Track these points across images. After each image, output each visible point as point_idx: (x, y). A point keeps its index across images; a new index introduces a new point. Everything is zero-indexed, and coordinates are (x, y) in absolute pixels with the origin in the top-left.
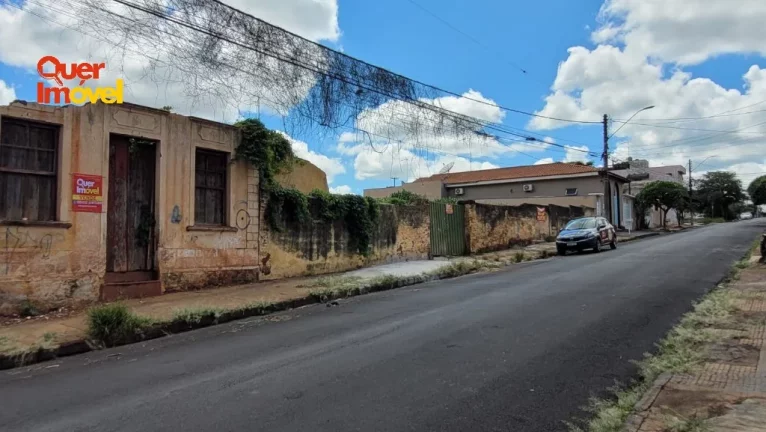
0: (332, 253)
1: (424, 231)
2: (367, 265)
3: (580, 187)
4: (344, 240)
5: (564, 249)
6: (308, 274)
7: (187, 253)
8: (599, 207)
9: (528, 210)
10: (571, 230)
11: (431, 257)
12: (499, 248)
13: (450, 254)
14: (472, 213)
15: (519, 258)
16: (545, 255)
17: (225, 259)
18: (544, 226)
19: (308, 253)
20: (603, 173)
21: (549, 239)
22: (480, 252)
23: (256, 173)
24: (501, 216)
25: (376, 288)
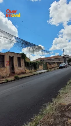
0: (32, 70)
1: (42, 66)
2: (36, 71)
3: (60, 59)
4: (33, 68)
5: (60, 68)
6: (30, 72)
7: (17, 70)
8: (63, 62)
9: (54, 63)
10: (61, 65)
11: (43, 70)
12: (51, 68)
13: (45, 69)
14: (48, 64)
15: (55, 69)
16: (58, 69)
17: (21, 71)
18: (56, 65)
19: (30, 70)
20: (63, 57)
21: (57, 67)
22: (49, 69)
23: (24, 60)
24: (51, 64)
25: (40, 73)
